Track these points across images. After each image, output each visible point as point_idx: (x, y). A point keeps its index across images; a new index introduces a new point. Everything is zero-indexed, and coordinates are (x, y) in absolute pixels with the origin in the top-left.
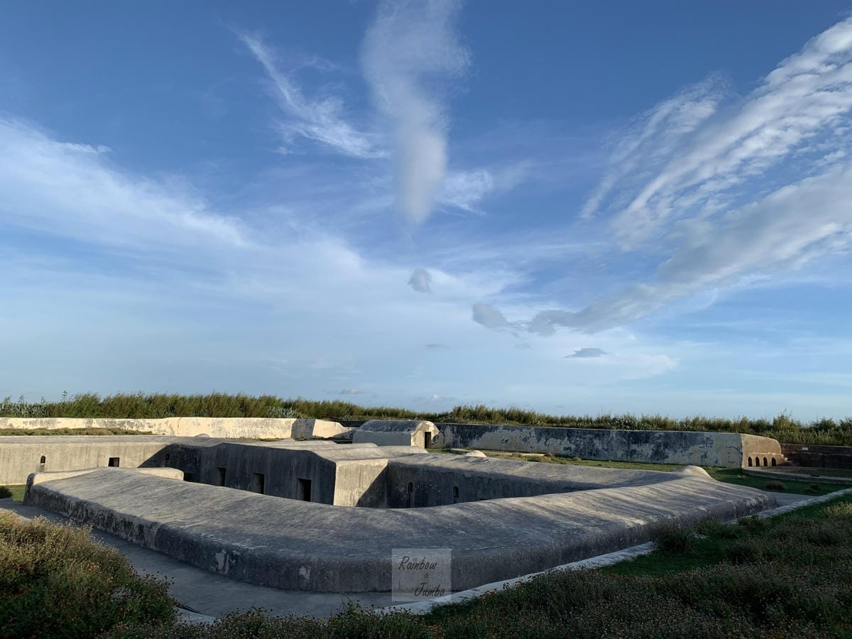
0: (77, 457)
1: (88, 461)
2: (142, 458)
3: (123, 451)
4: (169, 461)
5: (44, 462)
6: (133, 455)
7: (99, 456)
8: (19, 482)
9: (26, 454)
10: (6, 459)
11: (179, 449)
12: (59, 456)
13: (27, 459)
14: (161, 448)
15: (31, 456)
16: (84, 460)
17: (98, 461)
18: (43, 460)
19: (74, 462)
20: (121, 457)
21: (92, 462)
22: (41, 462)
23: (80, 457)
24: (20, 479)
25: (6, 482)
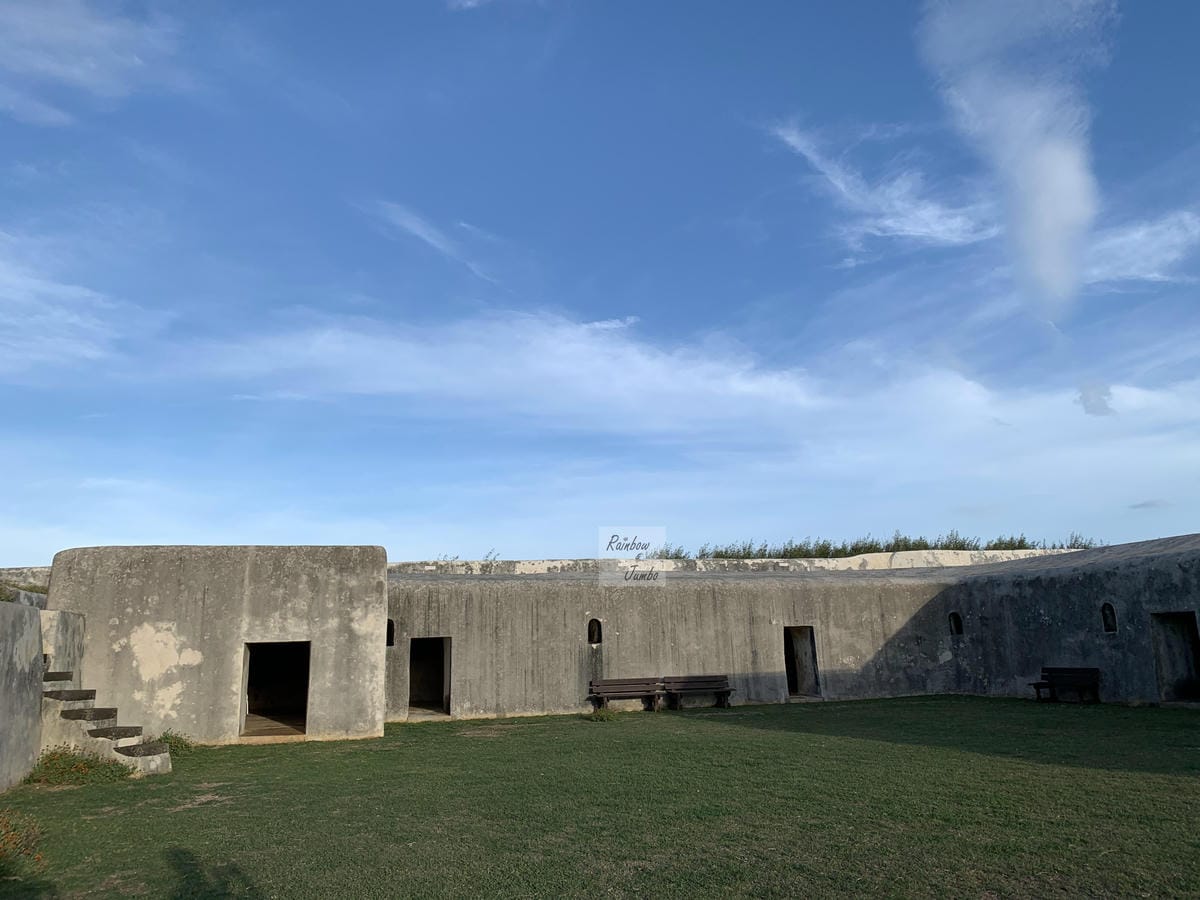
0: (692, 624)
1: (724, 635)
2: (877, 628)
3: (819, 606)
4: (966, 638)
5: (599, 640)
6: (851, 619)
7: (752, 621)
8: (534, 706)
9: (543, 613)
10: (488, 630)
11: (1003, 591)
12: (637, 619)
13: (548, 628)
14: (928, 597)
15: (560, 618)
16: (711, 633)
17: (753, 640)
18: (595, 631)
19: (683, 639)
20: (817, 626)
21: (736, 642)
22: (591, 640)
23: (699, 625)
24: (535, 695)
25: (498, 708)
